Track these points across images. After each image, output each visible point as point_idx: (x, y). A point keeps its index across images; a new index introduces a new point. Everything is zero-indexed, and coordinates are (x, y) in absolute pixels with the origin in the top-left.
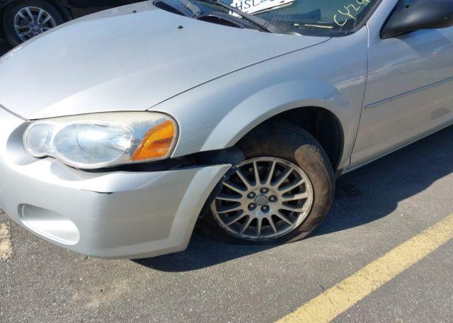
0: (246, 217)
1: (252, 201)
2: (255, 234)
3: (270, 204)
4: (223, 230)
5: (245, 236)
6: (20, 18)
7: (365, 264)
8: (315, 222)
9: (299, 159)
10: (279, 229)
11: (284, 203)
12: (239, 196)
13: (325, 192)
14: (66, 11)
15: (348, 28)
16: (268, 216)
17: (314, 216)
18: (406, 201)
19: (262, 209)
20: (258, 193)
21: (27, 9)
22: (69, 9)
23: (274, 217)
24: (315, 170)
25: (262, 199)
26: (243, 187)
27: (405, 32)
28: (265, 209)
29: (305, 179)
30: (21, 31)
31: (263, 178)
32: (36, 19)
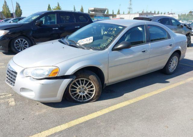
0: (79, 95)
1: (80, 90)
2: (82, 100)
3: (85, 91)
4: (72, 99)
5: (79, 100)
6: (17, 42)
7: (109, 107)
8: (97, 96)
9: (91, 79)
10: (88, 99)
11: (88, 91)
12: (76, 88)
13: (98, 88)
14: (32, 40)
15: (104, 48)
16: (84, 94)
17: (96, 94)
18: (127, 94)
19: (83, 93)
20: (81, 88)
21: (19, 39)
22: (33, 39)
23: (86, 95)
24: (95, 82)
25: (82, 90)
26: (77, 86)
27: (119, 49)
28: (84, 92)
29: (93, 84)
30: (16, 46)
31: (82, 84)
32: (22, 42)
